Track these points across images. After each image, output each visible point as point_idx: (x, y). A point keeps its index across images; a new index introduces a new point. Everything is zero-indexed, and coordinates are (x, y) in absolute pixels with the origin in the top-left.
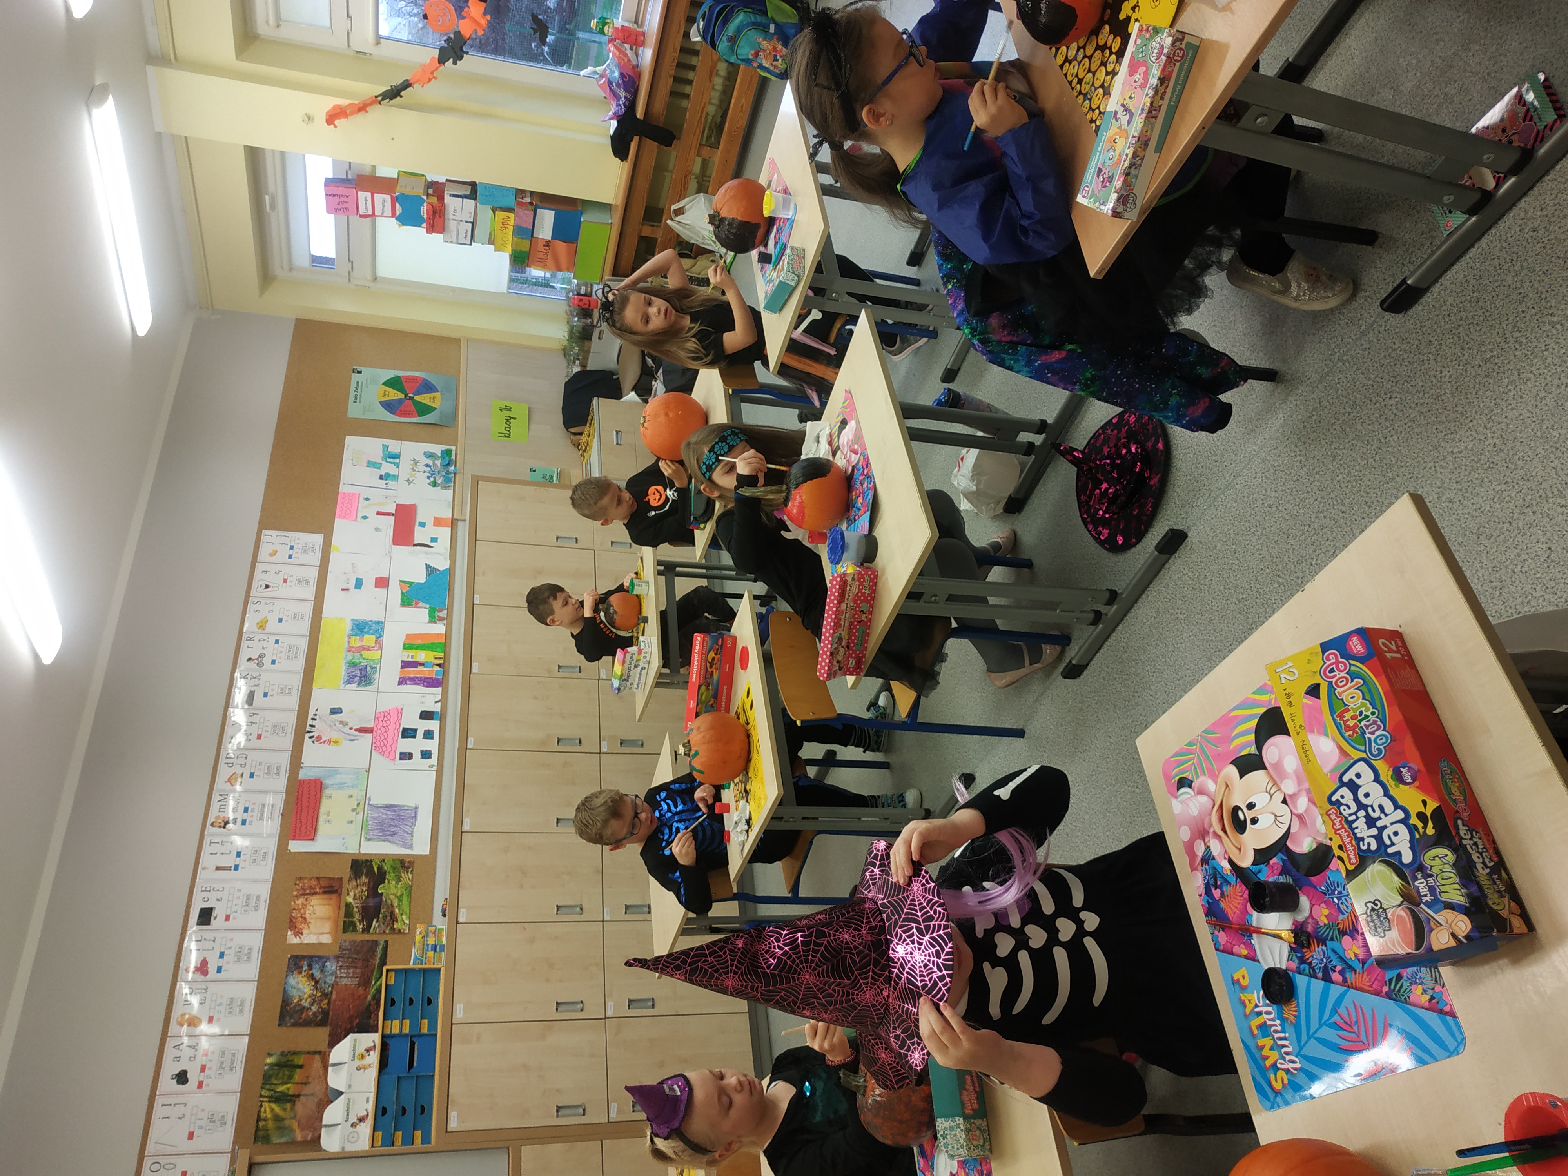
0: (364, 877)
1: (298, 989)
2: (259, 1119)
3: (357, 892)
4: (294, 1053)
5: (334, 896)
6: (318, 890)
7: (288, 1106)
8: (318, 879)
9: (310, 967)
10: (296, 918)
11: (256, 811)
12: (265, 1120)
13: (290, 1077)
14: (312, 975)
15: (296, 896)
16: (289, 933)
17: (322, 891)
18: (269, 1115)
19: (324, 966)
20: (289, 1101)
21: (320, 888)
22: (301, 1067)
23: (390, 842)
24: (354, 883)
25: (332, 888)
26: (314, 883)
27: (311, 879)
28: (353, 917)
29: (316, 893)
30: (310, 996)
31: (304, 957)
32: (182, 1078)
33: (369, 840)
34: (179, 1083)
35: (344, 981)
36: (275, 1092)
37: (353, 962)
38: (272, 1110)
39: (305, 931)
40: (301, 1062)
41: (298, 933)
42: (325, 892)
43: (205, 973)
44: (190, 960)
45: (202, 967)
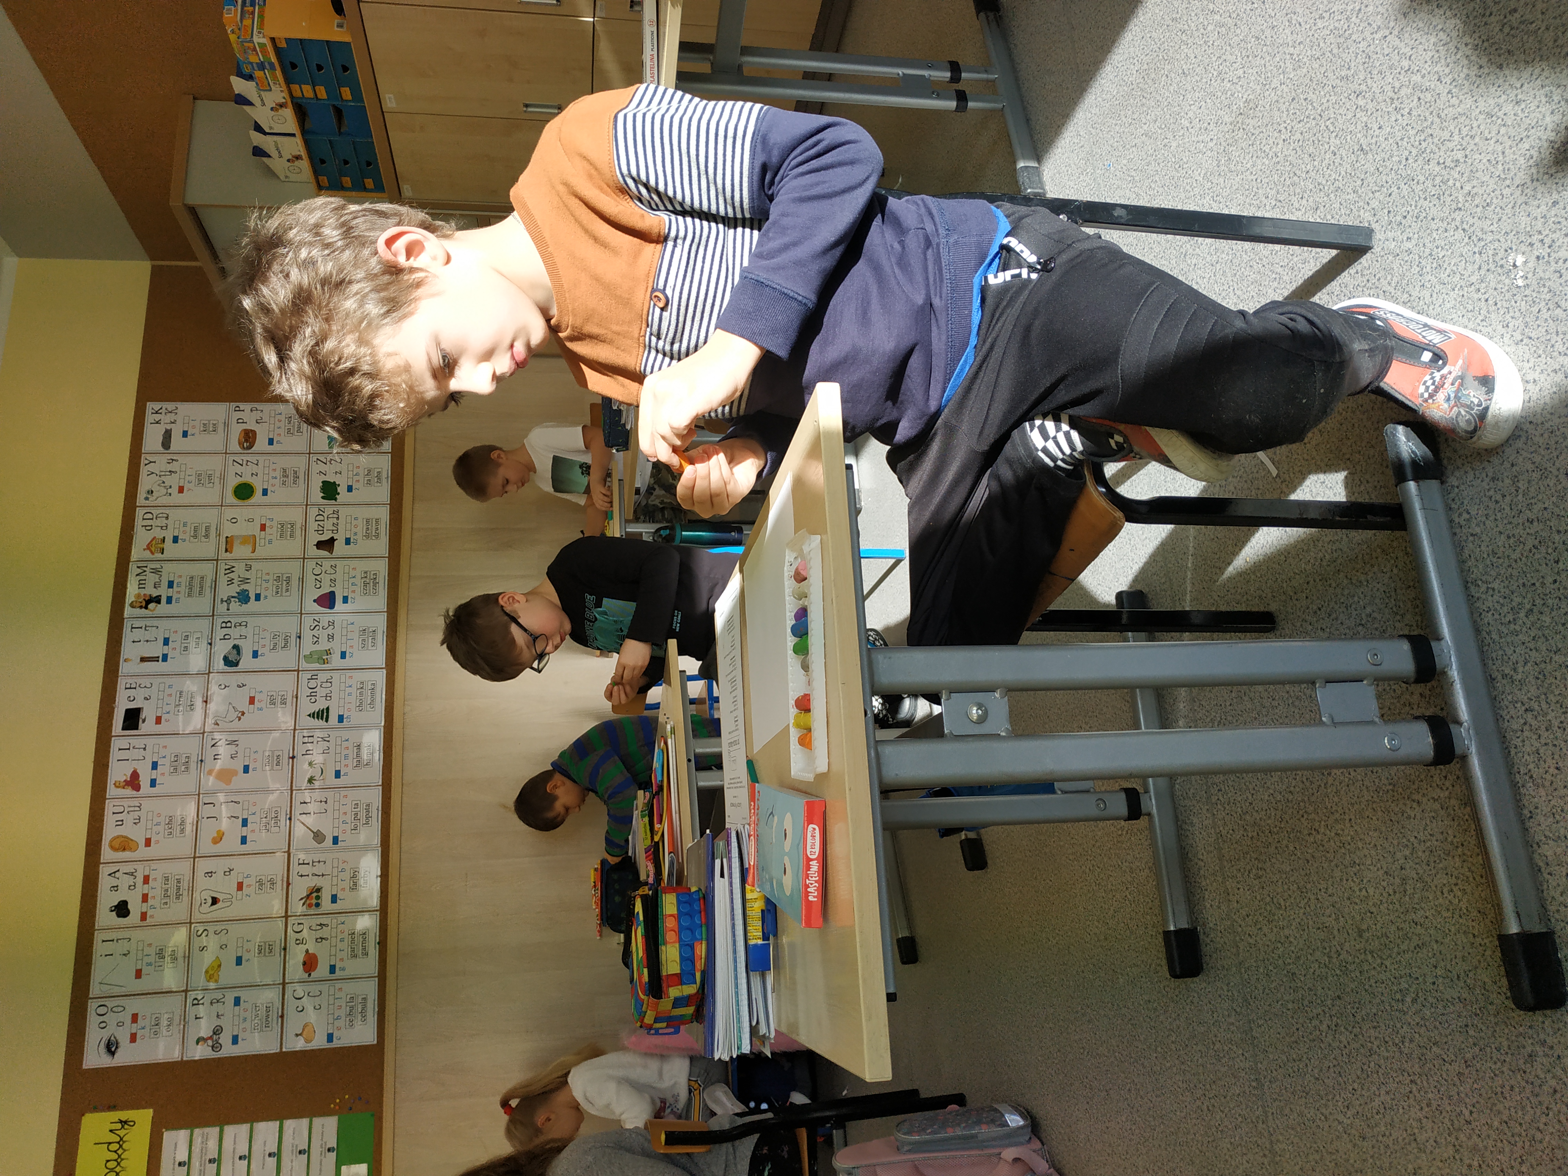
11: (183, 584)
32: (122, 909)
34: (119, 915)
43: (137, 788)
44: (118, 772)
45: (133, 782)
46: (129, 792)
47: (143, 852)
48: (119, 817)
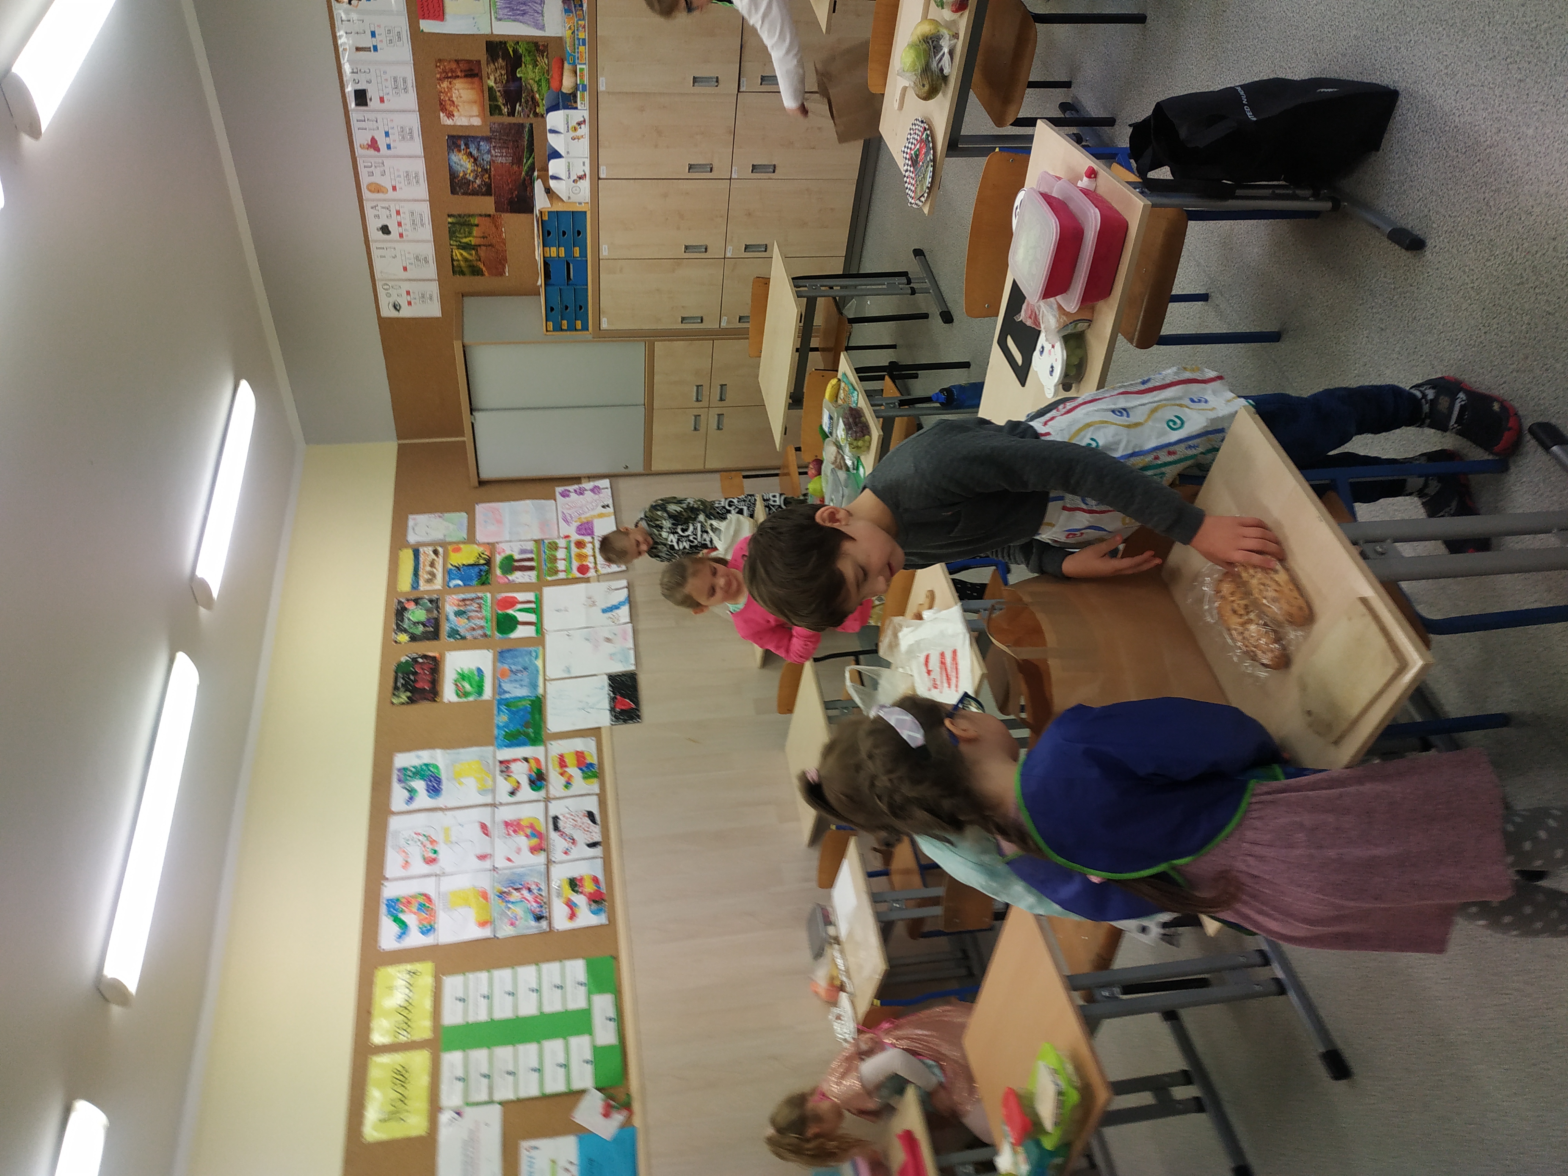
0: (500, 60)
1: (461, 166)
2: (453, 260)
3: (497, 75)
4: (469, 216)
5: (476, 80)
6: (459, 74)
7: (473, 252)
8: (457, 62)
9: (467, 145)
10: (445, 101)
12: (458, 260)
13: (470, 233)
14: (471, 153)
15: (440, 79)
16: (442, 115)
17: (463, 74)
18: (460, 257)
19: (479, 145)
20: (474, 249)
21: (461, 71)
22: (477, 225)
23: (521, 22)
24: (492, 65)
25: (472, 72)
26: (454, 66)
27: (450, 61)
28: (497, 101)
29: (458, 77)
30: (472, 171)
31: (460, 137)
32: (385, 230)
33: (500, 20)
34: (383, 233)
35: (500, 160)
36: (460, 242)
37: (504, 143)
38: (461, 254)
39: (455, 114)
40: (476, 222)
41: (450, 115)
42: (466, 76)
43: (378, 149)
44: (361, 138)
45: (374, 145)
46: (372, 152)
47: (391, 194)
48: (370, 170)
